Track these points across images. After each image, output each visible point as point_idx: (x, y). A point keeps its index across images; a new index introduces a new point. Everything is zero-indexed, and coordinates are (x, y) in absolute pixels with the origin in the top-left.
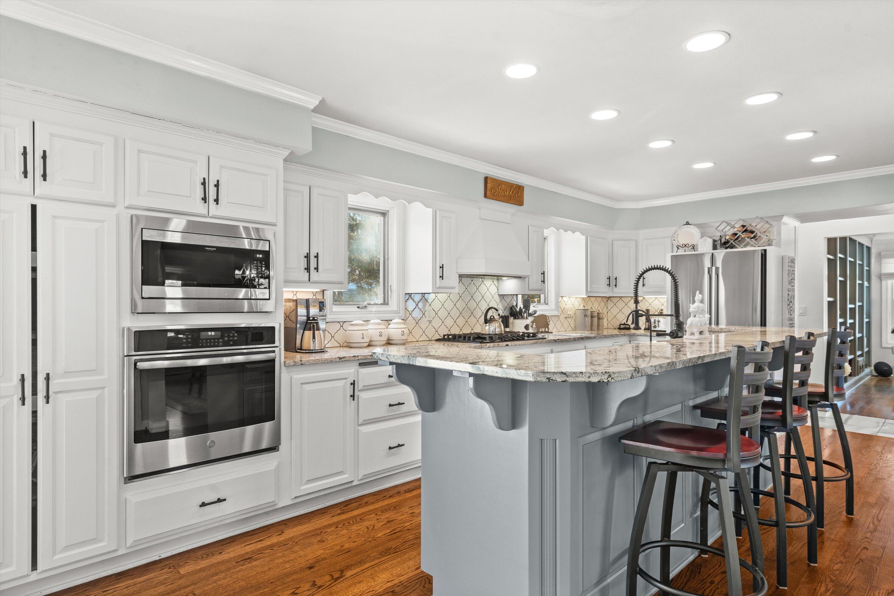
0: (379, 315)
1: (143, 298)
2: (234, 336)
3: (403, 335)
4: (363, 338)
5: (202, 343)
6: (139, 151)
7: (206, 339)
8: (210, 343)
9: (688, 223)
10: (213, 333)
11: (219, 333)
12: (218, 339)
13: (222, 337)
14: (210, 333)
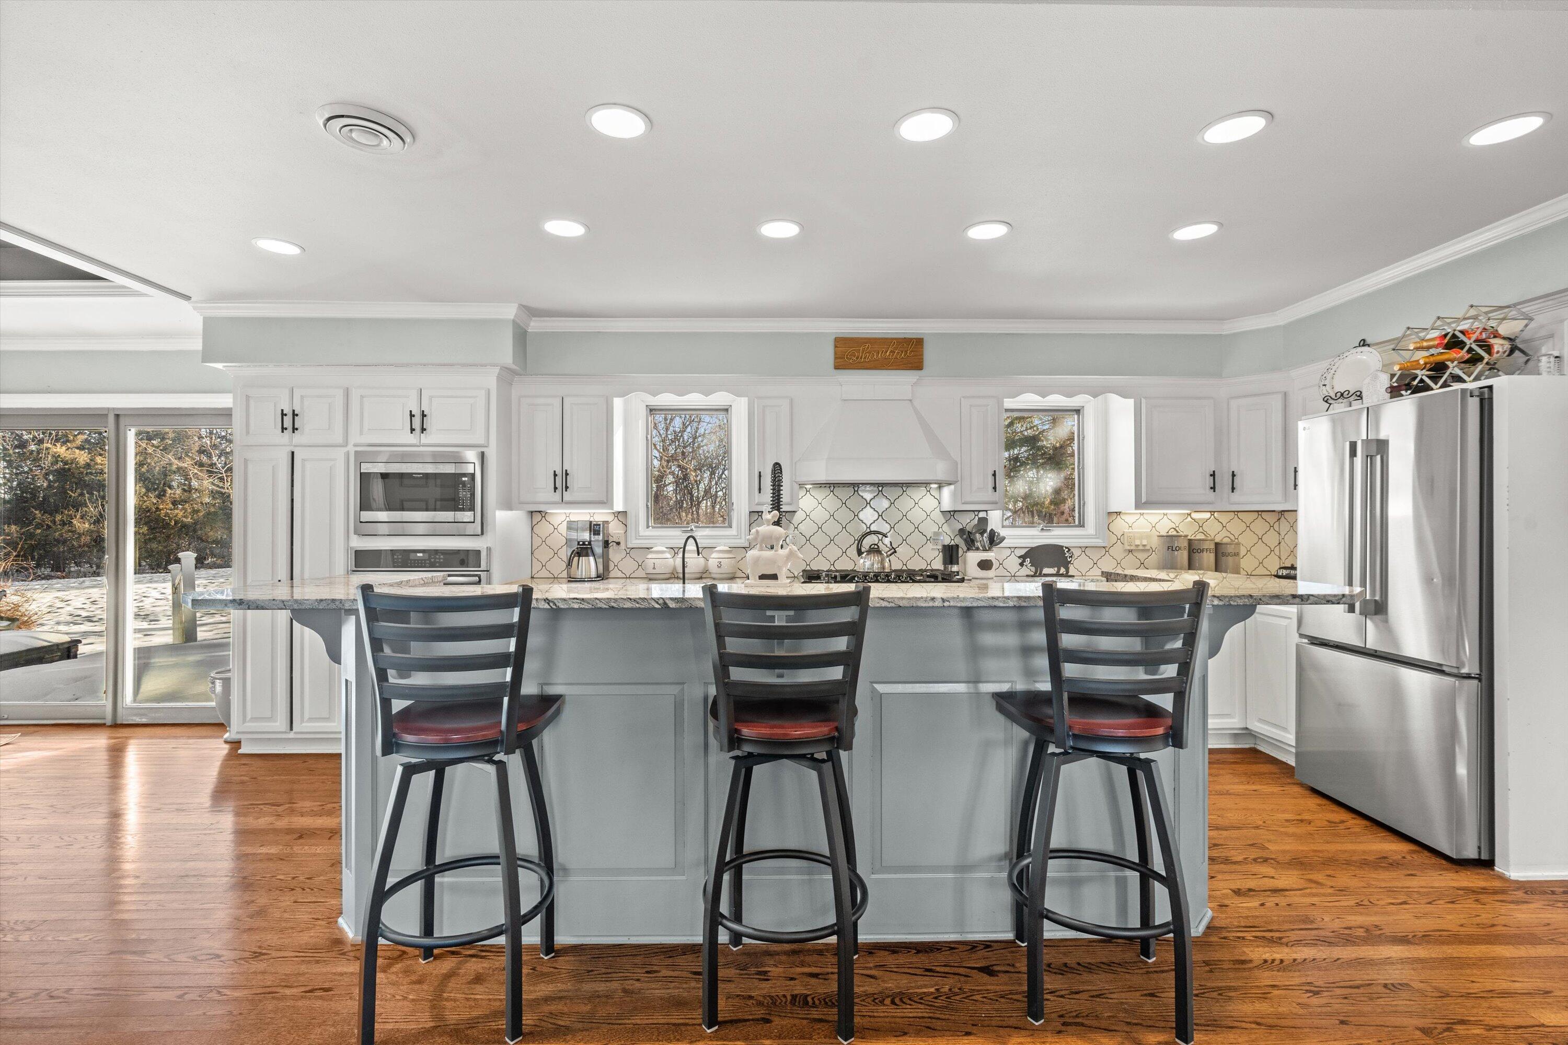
0: (727, 541)
1: (361, 522)
2: (440, 559)
3: (719, 567)
4: (654, 568)
5: (411, 563)
6: (362, 397)
7: (415, 560)
8: (418, 563)
9: (1364, 343)
10: (421, 555)
11: (427, 556)
12: (425, 560)
13: (429, 559)
14: (418, 555)
